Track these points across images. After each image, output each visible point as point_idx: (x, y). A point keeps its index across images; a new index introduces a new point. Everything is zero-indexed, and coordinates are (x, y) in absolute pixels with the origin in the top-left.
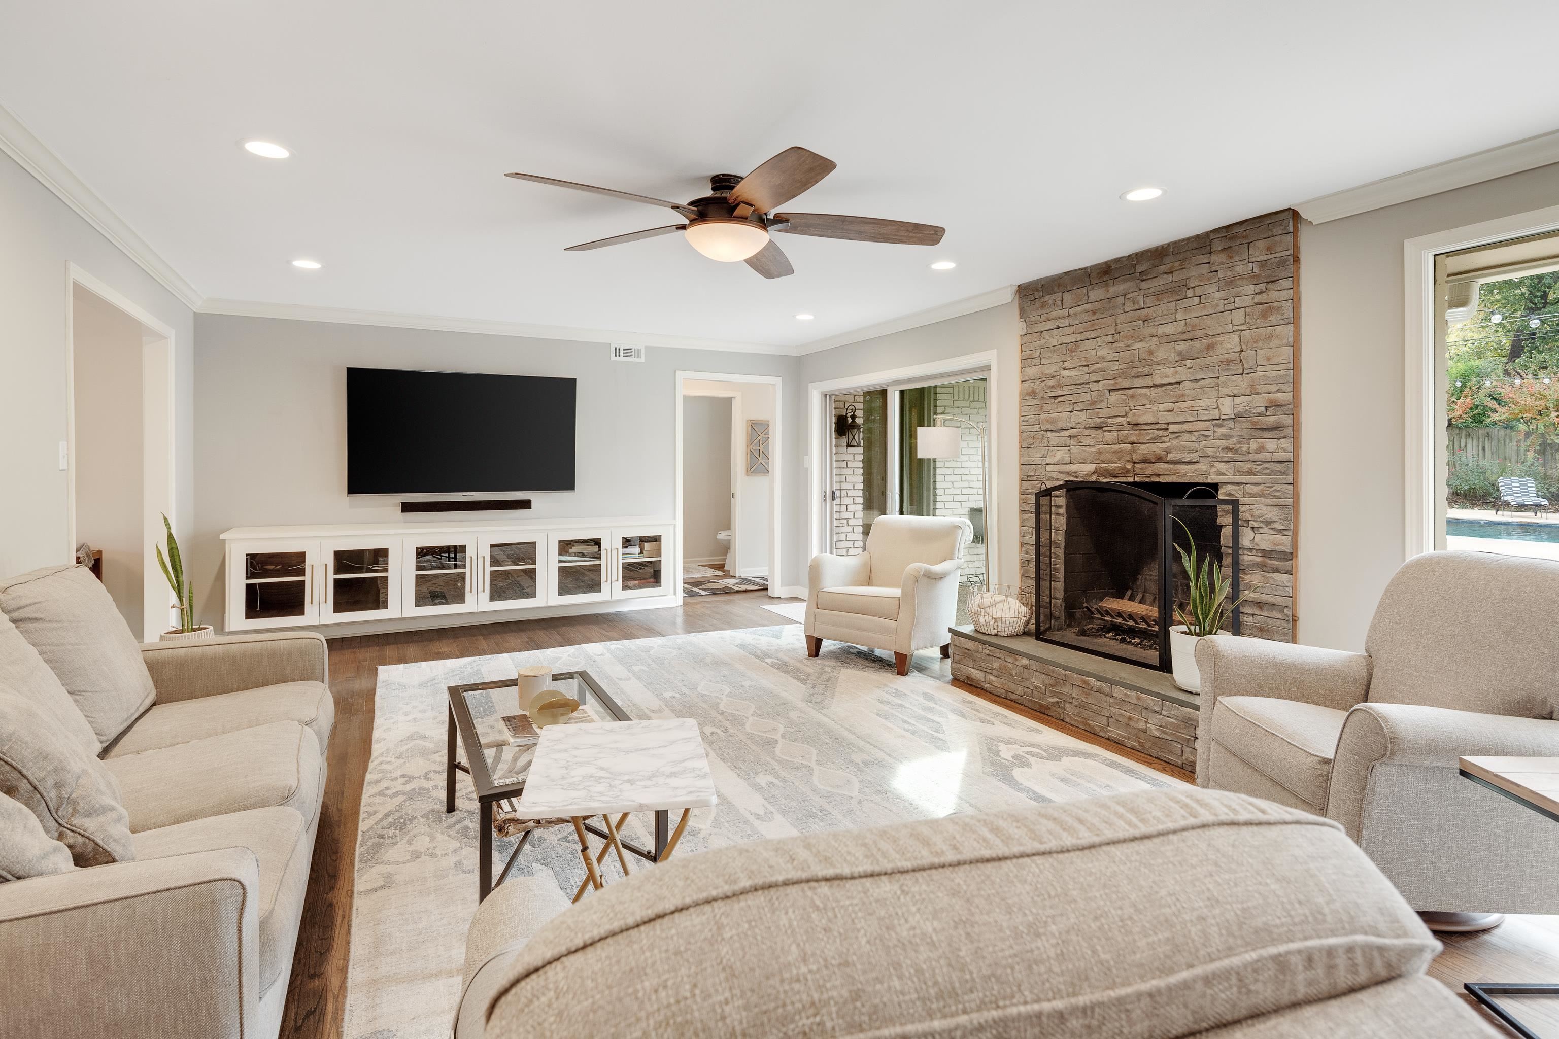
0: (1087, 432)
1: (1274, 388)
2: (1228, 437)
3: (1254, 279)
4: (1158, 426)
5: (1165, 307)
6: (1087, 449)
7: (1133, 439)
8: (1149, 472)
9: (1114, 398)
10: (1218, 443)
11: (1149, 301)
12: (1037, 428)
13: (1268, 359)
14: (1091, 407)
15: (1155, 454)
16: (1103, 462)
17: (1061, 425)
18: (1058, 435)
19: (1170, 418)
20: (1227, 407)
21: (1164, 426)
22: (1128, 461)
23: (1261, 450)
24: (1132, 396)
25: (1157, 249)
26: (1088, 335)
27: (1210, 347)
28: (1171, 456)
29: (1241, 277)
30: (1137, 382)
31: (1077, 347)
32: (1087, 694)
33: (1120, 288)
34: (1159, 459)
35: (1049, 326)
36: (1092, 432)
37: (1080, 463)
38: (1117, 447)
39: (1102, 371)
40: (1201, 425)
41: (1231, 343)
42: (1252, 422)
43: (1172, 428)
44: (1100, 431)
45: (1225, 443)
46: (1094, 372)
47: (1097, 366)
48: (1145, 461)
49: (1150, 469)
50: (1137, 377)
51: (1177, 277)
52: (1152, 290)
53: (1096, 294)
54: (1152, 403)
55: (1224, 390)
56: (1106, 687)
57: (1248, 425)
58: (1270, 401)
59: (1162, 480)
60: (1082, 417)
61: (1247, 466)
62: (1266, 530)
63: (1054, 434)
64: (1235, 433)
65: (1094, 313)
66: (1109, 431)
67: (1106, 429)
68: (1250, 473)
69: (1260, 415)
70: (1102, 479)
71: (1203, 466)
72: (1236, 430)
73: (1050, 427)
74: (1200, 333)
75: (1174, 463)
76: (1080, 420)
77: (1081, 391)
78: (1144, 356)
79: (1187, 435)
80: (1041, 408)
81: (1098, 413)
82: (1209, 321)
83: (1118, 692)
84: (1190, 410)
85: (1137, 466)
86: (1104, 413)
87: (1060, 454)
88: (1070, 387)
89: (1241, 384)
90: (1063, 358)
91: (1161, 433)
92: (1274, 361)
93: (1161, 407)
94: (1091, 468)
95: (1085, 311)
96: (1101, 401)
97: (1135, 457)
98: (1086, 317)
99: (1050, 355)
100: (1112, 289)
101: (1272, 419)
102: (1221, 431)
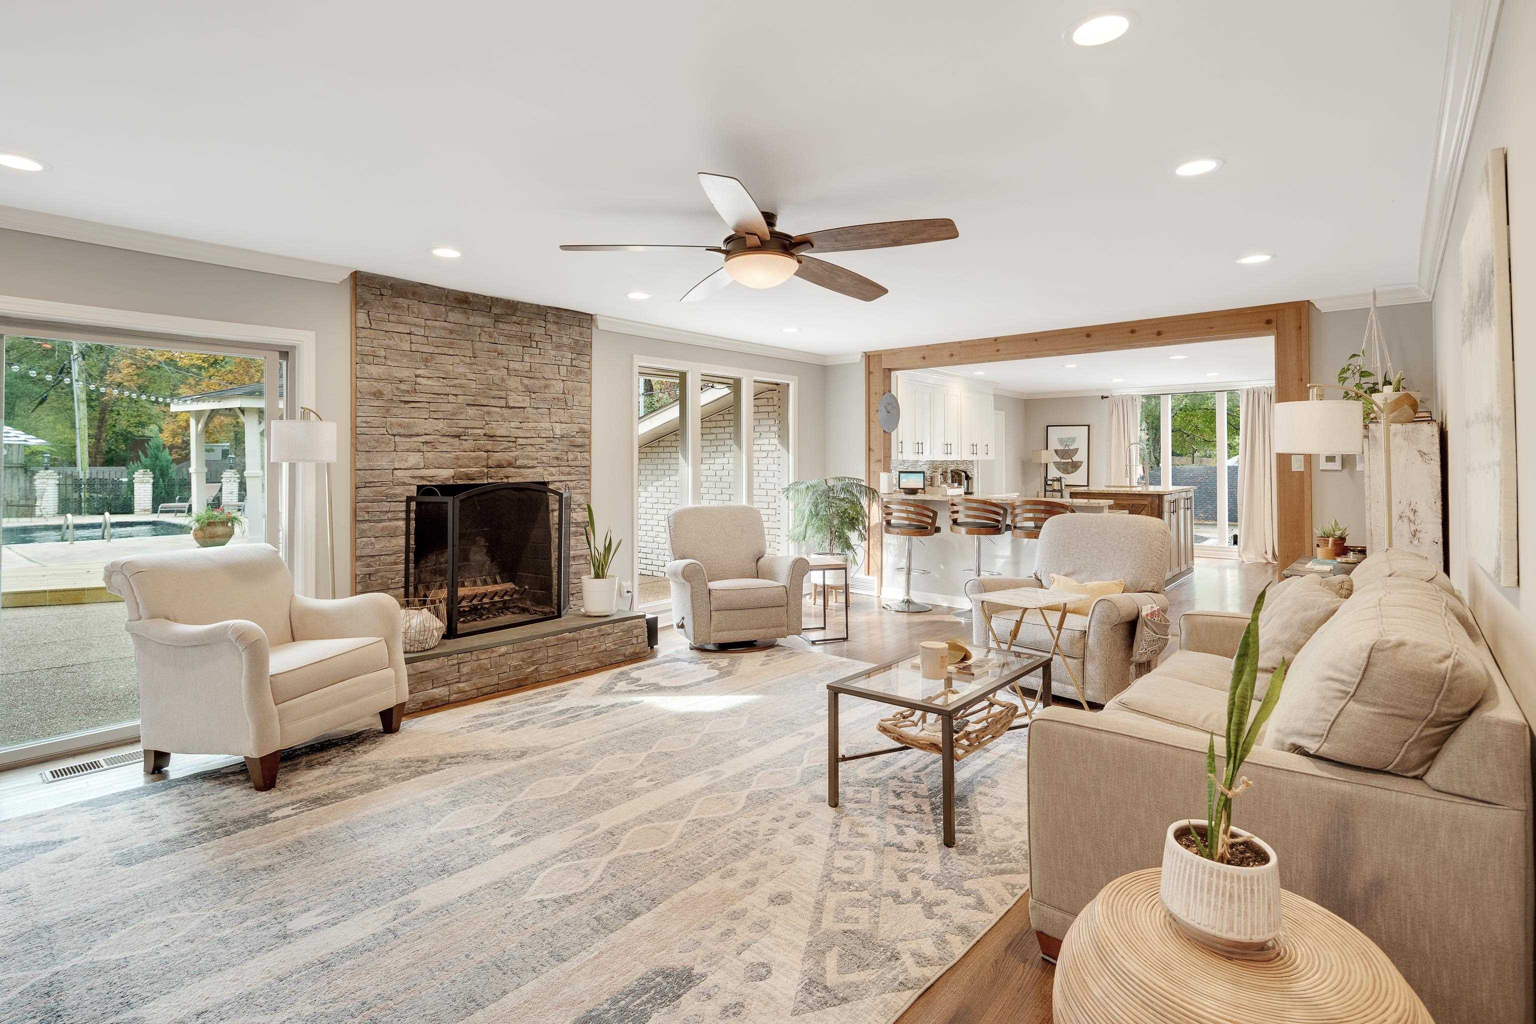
0: (444, 439)
1: (582, 421)
2: (554, 450)
3: (572, 349)
4: (509, 439)
5: (514, 348)
6: (444, 455)
7: (489, 448)
8: (501, 475)
9: (471, 411)
10: (549, 454)
11: (502, 340)
12: (383, 431)
13: (580, 402)
14: (450, 418)
15: (507, 461)
16: (460, 467)
17: (415, 430)
18: (408, 440)
19: (520, 433)
20: (559, 429)
21: (514, 439)
22: (484, 466)
23: (575, 459)
24: (489, 413)
25: (509, 301)
26: (446, 350)
27: (546, 387)
28: (518, 463)
29: (565, 345)
30: (493, 402)
31: (433, 358)
32: (561, 648)
33: (479, 320)
34: (510, 465)
35: (401, 328)
36: (449, 440)
37: (436, 468)
38: (474, 454)
39: (461, 386)
40: (540, 441)
41: (558, 387)
42: (570, 441)
43: (520, 441)
44: (457, 439)
45: (554, 454)
46: (454, 386)
47: (456, 381)
48: (499, 466)
49: (502, 472)
50: (494, 398)
51: (526, 329)
52: (506, 332)
53: (455, 316)
54: (504, 420)
55: (554, 418)
56: (576, 635)
57: (566, 443)
58: (581, 428)
59: (511, 480)
60: (441, 425)
61: (567, 469)
62: (578, 510)
63: (403, 439)
64: (560, 447)
65: (451, 332)
66: (466, 440)
67: (464, 438)
68: (569, 474)
69: (573, 436)
70: (460, 482)
71: (540, 470)
72: (563, 445)
73: (402, 431)
74: (539, 375)
75: (519, 467)
76: (438, 428)
77: (441, 401)
78: (497, 381)
79: (530, 447)
80: (388, 411)
81: (457, 423)
82: (546, 368)
83: (584, 634)
84: (534, 429)
85: (491, 470)
86: (463, 423)
87: (414, 459)
88: (426, 395)
89: (563, 415)
90: (417, 365)
91: (511, 444)
92: (583, 404)
93: (513, 425)
94: (451, 472)
95: (443, 328)
96: (462, 413)
97: (490, 463)
98: (443, 333)
99: (399, 358)
100: (472, 319)
101: (580, 440)
102: (551, 445)
